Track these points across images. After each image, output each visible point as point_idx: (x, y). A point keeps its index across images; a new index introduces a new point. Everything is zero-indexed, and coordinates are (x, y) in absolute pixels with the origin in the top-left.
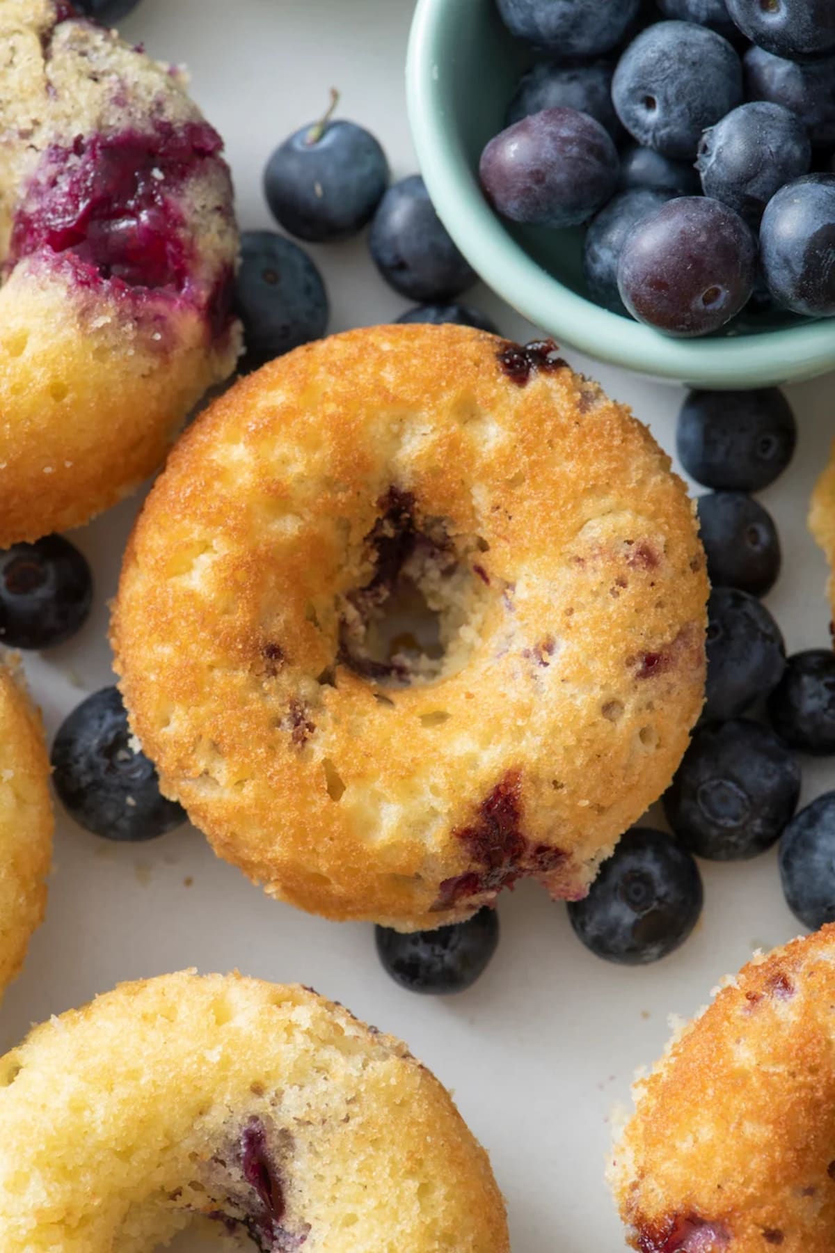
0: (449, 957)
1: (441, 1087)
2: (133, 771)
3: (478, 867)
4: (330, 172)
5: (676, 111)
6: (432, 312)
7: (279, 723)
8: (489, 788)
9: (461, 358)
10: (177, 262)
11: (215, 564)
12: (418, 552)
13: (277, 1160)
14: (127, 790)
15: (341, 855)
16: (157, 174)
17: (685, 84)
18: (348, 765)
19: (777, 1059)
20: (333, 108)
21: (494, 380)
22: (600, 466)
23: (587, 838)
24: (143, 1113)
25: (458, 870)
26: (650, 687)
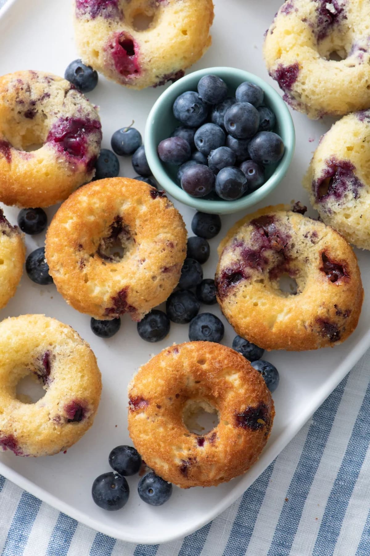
0: (106, 329)
1: (94, 356)
2: (44, 267)
3: (115, 307)
4: (127, 139)
5: (207, 144)
6: (142, 178)
7: (78, 262)
8: (121, 289)
9: (142, 189)
10: (83, 151)
11: (72, 223)
12: (123, 233)
13: (51, 362)
14: (41, 271)
15: (84, 296)
16: (83, 130)
17: (210, 139)
18: (90, 275)
19: (170, 366)
20: (132, 125)
21: (147, 196)
22: (166, 222)
23: (142, 307)
24: (23, 343)
25: (110, 306)
26: (164, 275)
